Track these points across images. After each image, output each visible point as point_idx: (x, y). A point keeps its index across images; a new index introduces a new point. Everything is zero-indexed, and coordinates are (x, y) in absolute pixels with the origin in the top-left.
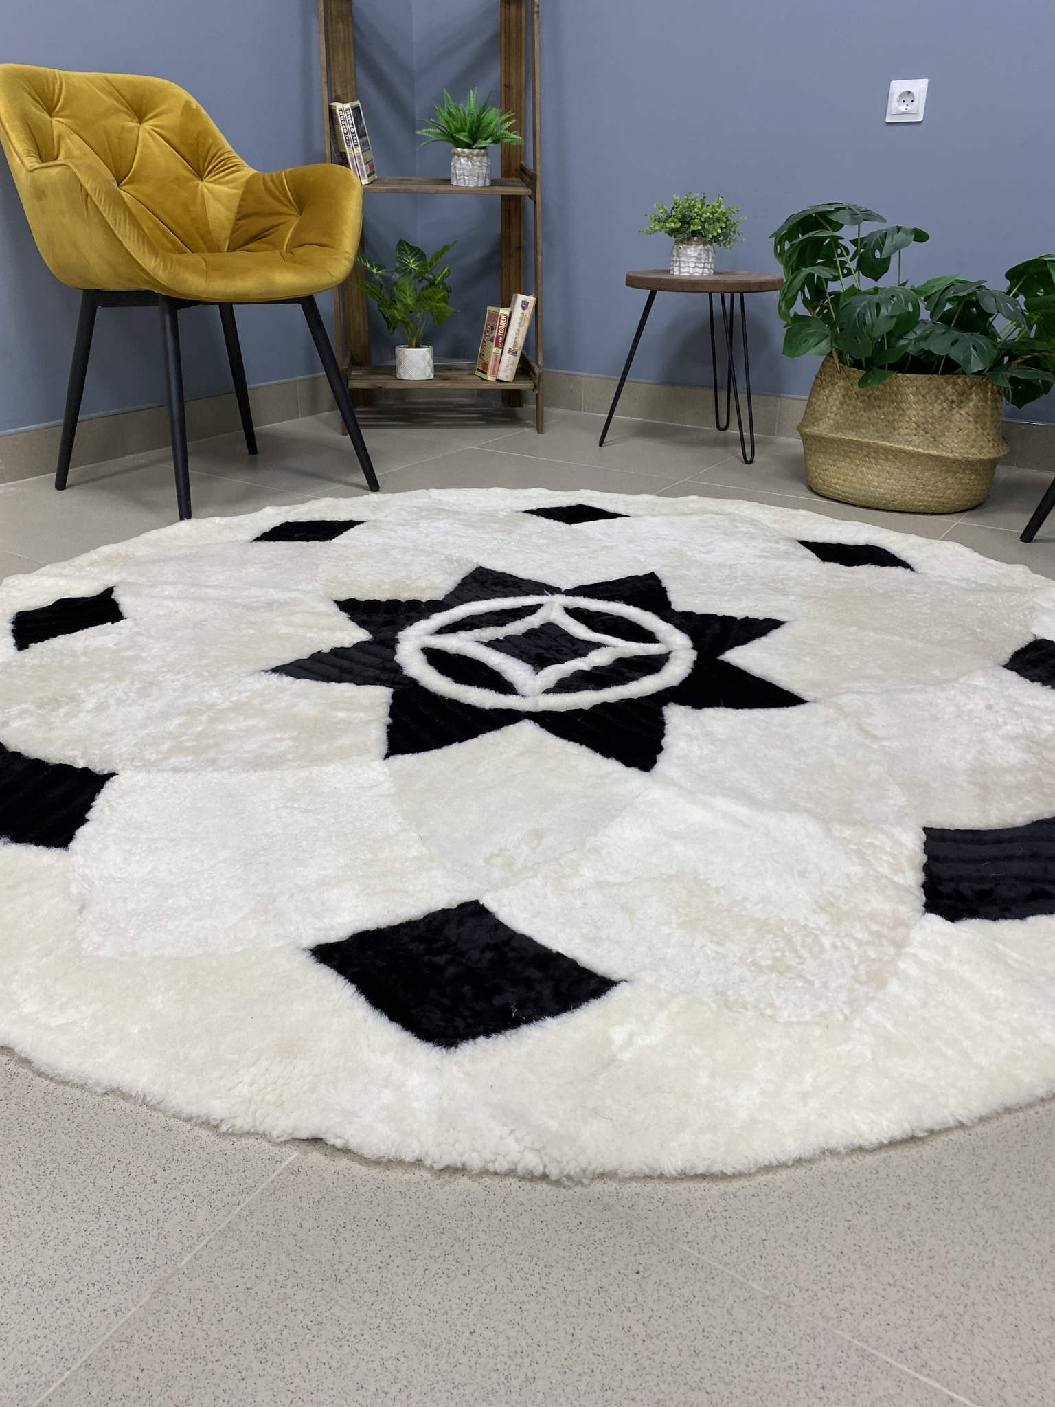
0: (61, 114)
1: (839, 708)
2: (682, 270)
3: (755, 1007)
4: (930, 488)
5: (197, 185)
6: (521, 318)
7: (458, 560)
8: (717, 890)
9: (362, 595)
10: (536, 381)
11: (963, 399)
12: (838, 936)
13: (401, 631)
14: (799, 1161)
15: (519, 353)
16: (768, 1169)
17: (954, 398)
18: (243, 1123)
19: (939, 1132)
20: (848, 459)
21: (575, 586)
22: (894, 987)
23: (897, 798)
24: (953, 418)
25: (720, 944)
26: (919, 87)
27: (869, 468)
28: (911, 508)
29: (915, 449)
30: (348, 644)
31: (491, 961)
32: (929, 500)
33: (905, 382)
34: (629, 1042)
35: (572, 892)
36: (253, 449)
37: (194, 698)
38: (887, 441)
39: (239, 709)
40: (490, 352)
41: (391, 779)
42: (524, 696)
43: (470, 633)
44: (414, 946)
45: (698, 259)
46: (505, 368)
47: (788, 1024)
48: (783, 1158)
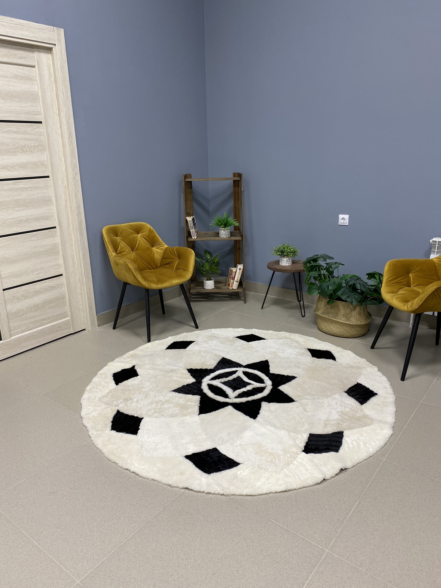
0: (120, 236)
1: (301, 403)
2: (283, 264)
3: (265, 469)
4: (348, 332)
5: (152, 249)
6: (239, 273)
7: (218, 355)
8: (263, 446)
9: (194, 368)
10: (244, 289)
11: (355, 309)
12: (284, 456)
13: (203, 379)
14: (266, 494)
15: (239, 282)
16: (260, 495)
17: (352, 308)
18: (175, 485)
19: (291, 490)
20: (326, 322)
21: (246, 364)
22: (291, 466)
23: (306, 426)
24: (352, 314)
25: (261, 457)
26: (347, 217)
27: (332, 325)
28: (343, 336)
29: (342, 321)
30: (190, 383)
31: (218, 459)
32: (348, 335)
33: (340, 303)
34: (241, 474)
35: (235, 446)
36: (164, 313)
37: (157, 399)
38: (336, 319)
39: (167, 401)
40: (230, 281)
41: (200, 420)
42: (230, 399)
43: (219, 380)
44: (204, 456)
45: (287, 261)
46: (235, 286)
47: (270, 472)
48: (263, 493)
